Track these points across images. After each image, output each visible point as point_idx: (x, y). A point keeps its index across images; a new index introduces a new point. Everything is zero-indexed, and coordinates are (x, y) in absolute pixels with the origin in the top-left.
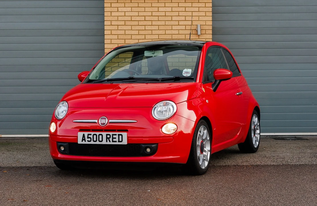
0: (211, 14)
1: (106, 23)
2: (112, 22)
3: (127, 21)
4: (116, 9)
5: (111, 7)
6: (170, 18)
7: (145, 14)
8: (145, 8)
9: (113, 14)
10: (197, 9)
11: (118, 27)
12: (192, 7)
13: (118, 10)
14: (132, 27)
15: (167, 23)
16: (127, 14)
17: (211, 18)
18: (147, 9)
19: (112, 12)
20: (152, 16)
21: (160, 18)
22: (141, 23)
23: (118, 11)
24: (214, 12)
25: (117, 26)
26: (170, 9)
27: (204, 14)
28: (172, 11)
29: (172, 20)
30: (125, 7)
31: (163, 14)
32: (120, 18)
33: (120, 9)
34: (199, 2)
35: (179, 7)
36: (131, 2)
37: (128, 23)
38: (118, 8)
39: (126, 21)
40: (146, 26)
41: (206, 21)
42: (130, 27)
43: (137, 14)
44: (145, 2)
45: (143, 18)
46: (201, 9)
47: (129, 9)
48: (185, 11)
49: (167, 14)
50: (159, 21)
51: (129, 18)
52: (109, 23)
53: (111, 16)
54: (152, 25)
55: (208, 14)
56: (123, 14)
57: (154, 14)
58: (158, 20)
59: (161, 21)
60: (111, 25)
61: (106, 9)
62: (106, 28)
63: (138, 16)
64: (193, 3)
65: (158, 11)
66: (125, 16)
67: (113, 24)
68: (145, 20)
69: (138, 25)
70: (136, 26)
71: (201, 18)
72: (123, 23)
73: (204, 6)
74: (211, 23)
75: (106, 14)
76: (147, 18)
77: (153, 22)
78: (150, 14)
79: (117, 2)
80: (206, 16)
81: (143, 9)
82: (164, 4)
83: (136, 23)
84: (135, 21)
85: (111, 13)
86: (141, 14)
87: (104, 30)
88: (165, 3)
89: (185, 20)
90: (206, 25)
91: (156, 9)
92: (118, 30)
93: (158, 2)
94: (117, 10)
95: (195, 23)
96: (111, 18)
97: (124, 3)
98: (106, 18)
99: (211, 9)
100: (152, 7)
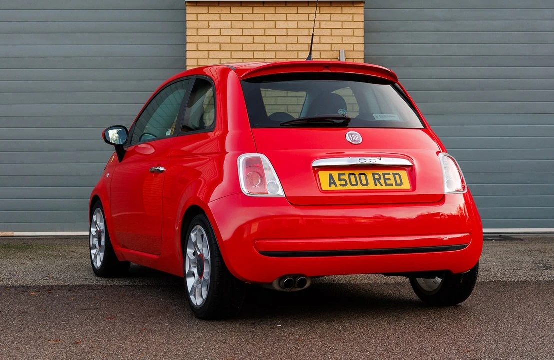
0: (362, 33)
1: (189, 47)
2: (199, 45)
3: (224, 44)
4: (205, 25)
5: (198, 21)
6: (294, 40)
7: (253, 32)
8: (255, 22)
9: (201, 32)
10: (339, 25)
11: (209, 54)
12: (331, 21)
13: (209, 26)
14: (231, 53)
15: (290, 47)
16: (224, 32)
17: (362, 40)
18: (257, 25)
19: (199, 29)
20: (265, 35)
21: (279, 40)
22: (246, 48)
23: (209, 28)
24: (366, 31)
25: (207, 52)
26: (294, 25)
27: (350, 33)
28: (298, 28)
29: (298, 43)
30: (220, 21)
31: (284, 32)
32: (212, 39)
33: (212, 25)
34: (342, 14)
35: (309, 21)
36: (231, 13)
37: (225, 47)
38: (209, 23)
39: (222, 45)
40: (255, 53)
41: (355, 45)
42: (230, 53)
43: (240, 32)
44: (253, 13)
45: (250, 40)
46: (346, 25)
47: (228, 24)
48: (320, 28)
49: (291, 32)
50: (278, 45)
51: (228, 40)
52: (193, 47)
53: (198, 35)
54: (265, 51)
55: (357, 33)
56: (217, 32)
57: (269, 32)
58: (276, 43)
59: (279, 45)
60: (198, 50)
61: (189, 25)
62: (189, 55)
63: (243, 36)
64: (332, 15)
65: (275, 28)
66: (221, 35)
67: (200, 49)
68: (254, 43)
69: (243, 51)
70: (238, 52)
71: (346, 40)
72: (217, 47)
73: (351, 19)
74: (362, 48)
75: (189, 32)
76: (257, 40)
77: (266, 45)
78: (262, 32)
79: (208, 13)
80: (354, 36)
81: (250, 25)
82: (285, 16)
83: (239, 47)
84: (236, 45)
85: (198, 31)
86: (246, 32)
87: (185, 58)
88: (287, 14)
89: (320, 43)
90: (354, 51)
91: (272, 25)
92: (209, 58)
93: (275, 14)
94: (207, 26)
95: (335, 48)
96: (197, 39)
97: (219, 15)
98: (189, 40)
99: (362, 25)
100: (265, 21)
